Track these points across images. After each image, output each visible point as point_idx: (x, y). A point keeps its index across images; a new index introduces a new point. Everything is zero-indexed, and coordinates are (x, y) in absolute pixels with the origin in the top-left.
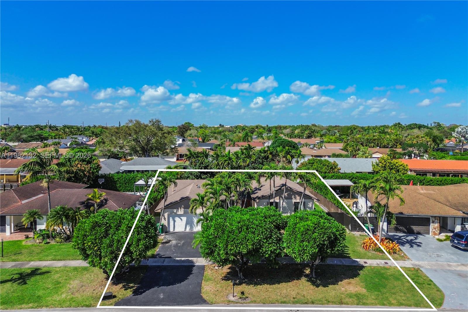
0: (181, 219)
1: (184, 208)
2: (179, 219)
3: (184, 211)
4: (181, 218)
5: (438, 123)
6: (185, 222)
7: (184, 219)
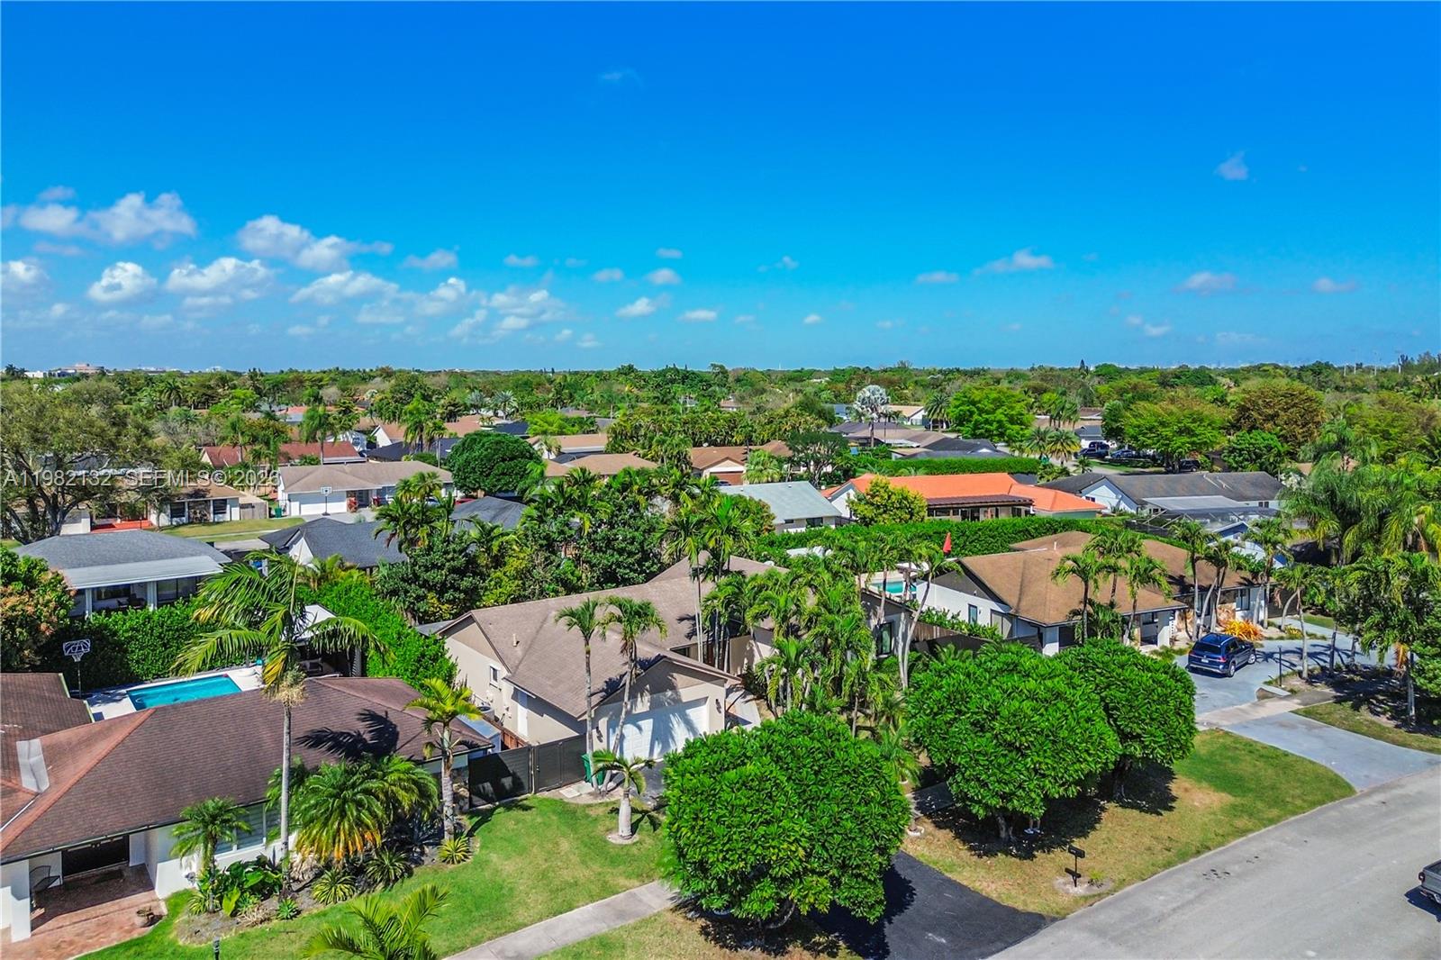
0: (640, 728)
1: (651, 693)
2: (635, 728)
3: (652, 702)
4: (640, 723)
5: (722, 367)
6: (650, 733)
7: (647, 725)
